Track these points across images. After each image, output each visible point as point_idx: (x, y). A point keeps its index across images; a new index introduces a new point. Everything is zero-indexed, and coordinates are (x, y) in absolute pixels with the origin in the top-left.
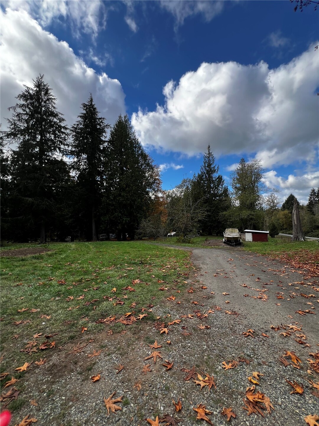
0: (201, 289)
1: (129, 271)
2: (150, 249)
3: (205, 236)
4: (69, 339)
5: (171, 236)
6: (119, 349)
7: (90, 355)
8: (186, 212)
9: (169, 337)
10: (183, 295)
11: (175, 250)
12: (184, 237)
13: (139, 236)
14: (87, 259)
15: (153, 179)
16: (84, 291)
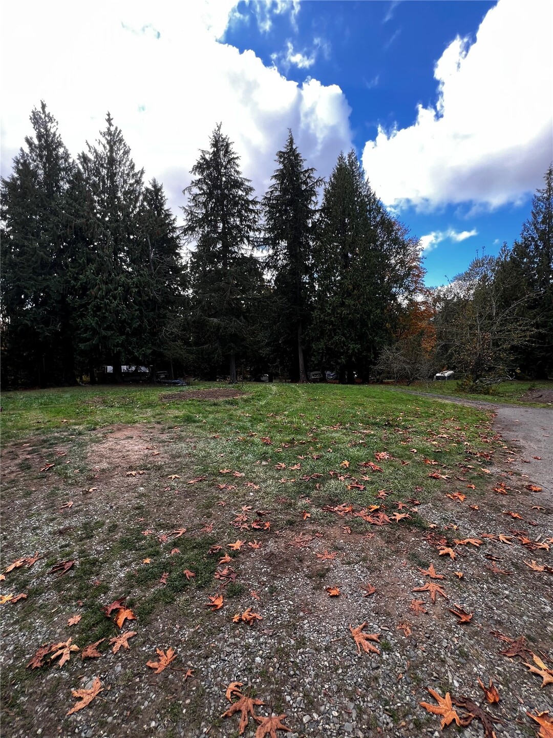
0: (525, 490)
1: (367, 435)
2: (401, 401)
3: (527, 380)
4: (287, 524)
5: (444, 378)
6: (364, 560)
7: (319, 556)
8: (481, 330)
9: (458, 566)
10: (484, 494)
11: (455, 406)
12: (474, 381)
13: (378, 377)
14: (297, 410)
15: (405, 268)
16: (299, 459)
